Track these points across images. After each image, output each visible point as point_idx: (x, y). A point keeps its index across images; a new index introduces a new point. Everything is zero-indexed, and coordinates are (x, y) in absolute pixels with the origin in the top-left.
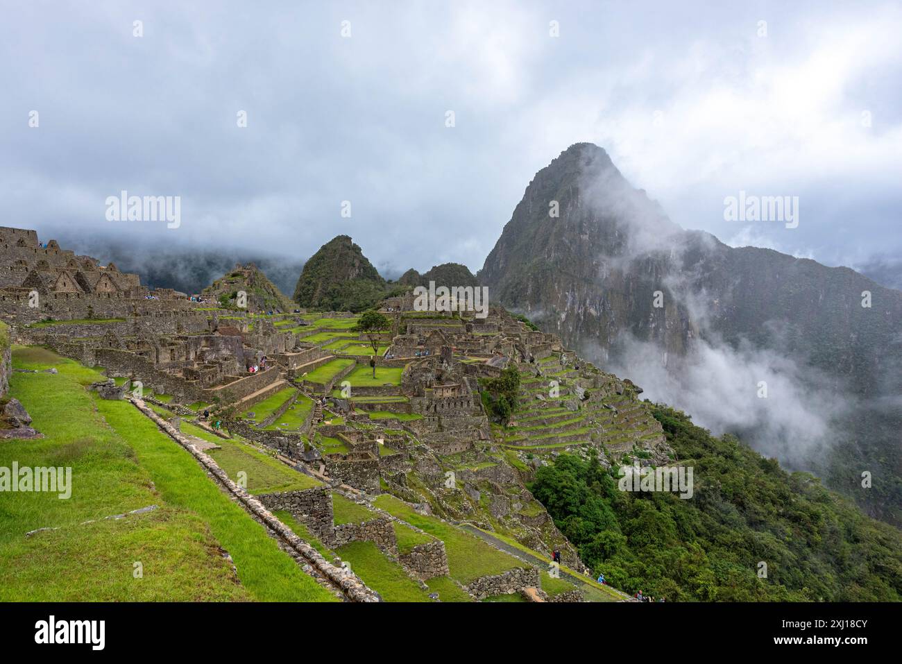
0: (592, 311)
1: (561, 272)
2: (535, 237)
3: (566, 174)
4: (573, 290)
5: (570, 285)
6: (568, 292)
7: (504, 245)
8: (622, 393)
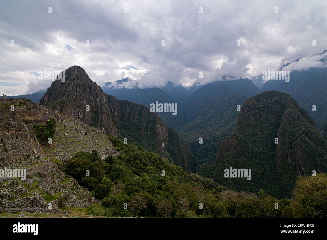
0: (81, 116)
1: (70, 104)
2: (60, 93)
3: (71, 74)
4: (74, 110)
5: (73, 108)
6: (73, 110)
7: (47, 95)
8: (98, 132)
